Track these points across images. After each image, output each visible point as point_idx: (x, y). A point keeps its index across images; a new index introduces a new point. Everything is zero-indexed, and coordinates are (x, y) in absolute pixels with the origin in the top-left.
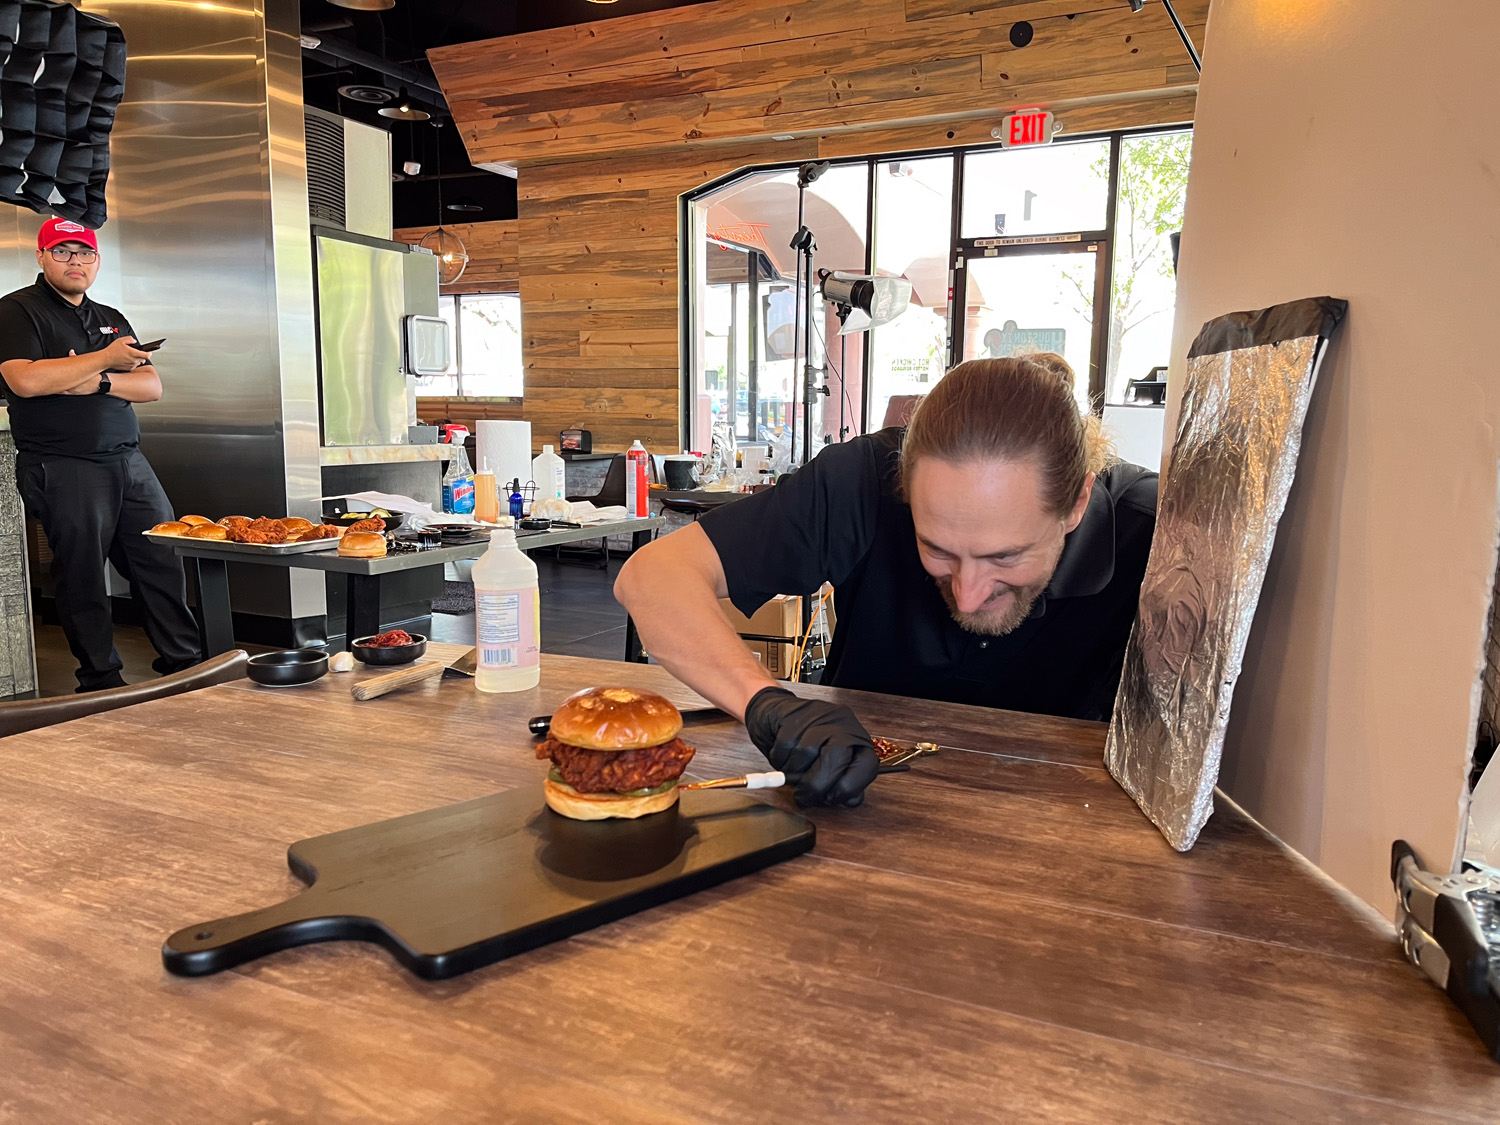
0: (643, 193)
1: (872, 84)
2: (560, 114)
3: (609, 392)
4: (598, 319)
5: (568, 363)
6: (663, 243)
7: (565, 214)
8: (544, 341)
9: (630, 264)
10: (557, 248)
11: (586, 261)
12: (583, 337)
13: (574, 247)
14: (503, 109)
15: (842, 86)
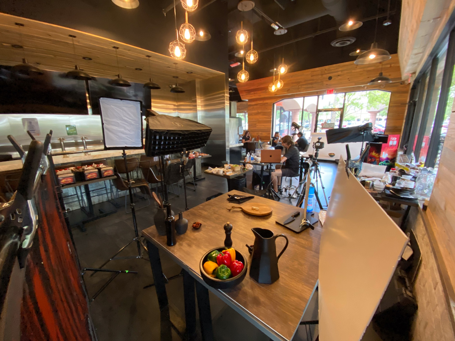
0: (267, 103)
1: (304, 86)
2: (255, 92)
3: (260, 133)
4: (259, 122)
5: (254, 128)
6: (269, 111)
7: (255, 107)
8: (251, 125)
9: (264, 114)
10: (254, 112)
11: (258, 114)
12: (257, 124)
13: (256, 111)
14: (247, 92)
15: (300, 87)
